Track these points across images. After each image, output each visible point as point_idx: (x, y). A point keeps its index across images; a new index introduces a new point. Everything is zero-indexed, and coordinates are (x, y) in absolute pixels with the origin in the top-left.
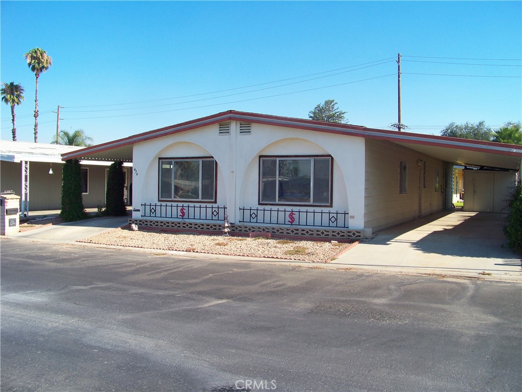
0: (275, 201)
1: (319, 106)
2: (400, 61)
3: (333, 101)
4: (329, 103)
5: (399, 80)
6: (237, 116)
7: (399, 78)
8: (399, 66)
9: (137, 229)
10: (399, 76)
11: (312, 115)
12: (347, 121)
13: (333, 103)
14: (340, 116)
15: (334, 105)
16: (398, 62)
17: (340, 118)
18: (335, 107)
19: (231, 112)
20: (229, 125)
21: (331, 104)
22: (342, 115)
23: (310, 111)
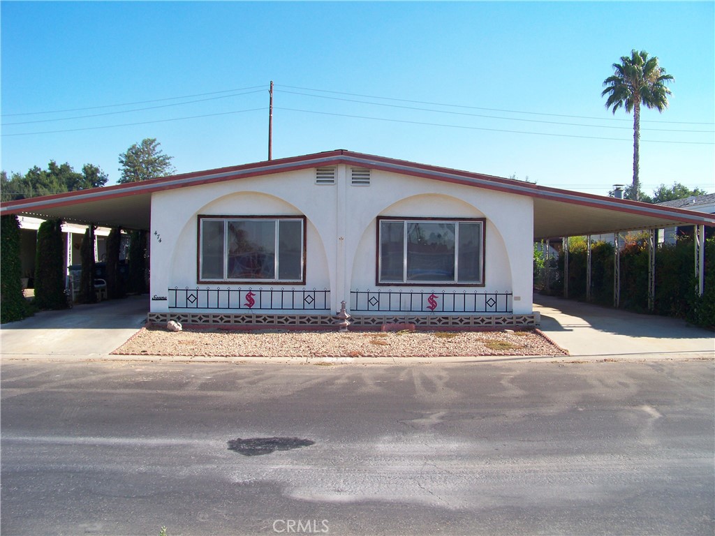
0: (402, 280)
1: (134, 147)
2: (273, 92)
3: (154, 140)
4: (148, 143)
5: (270, 117)
6: (352, 158)
7: (270, 114)
8: (271, 98)
9: (180, 328)
10: (270, 111)
11: (124, 160)
12: (174, 169)
13: (154, 144)
14: (163, 162)
15: (155, 146)
16: (271, 92)
17: (164, 164)
18: (157, 149)
19: (342, 152)
20: (333, 170)
21: (151, 144)
22: (167, 161)
23: (121, 153)
